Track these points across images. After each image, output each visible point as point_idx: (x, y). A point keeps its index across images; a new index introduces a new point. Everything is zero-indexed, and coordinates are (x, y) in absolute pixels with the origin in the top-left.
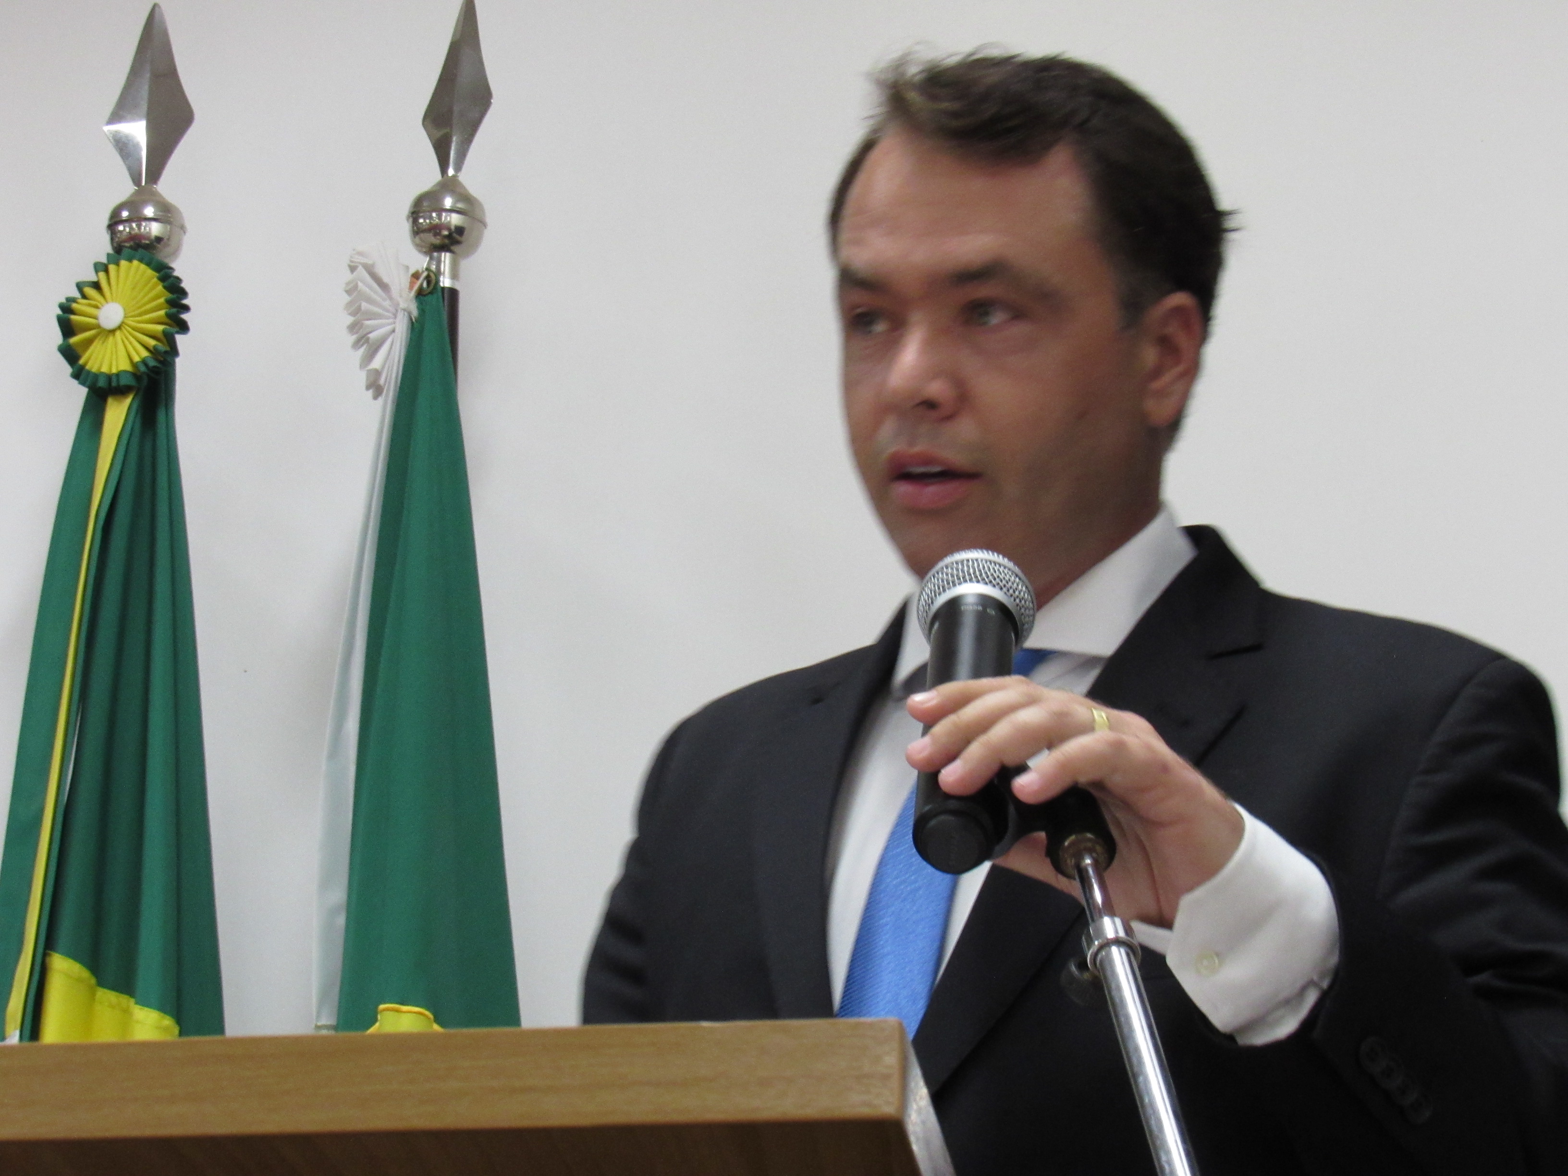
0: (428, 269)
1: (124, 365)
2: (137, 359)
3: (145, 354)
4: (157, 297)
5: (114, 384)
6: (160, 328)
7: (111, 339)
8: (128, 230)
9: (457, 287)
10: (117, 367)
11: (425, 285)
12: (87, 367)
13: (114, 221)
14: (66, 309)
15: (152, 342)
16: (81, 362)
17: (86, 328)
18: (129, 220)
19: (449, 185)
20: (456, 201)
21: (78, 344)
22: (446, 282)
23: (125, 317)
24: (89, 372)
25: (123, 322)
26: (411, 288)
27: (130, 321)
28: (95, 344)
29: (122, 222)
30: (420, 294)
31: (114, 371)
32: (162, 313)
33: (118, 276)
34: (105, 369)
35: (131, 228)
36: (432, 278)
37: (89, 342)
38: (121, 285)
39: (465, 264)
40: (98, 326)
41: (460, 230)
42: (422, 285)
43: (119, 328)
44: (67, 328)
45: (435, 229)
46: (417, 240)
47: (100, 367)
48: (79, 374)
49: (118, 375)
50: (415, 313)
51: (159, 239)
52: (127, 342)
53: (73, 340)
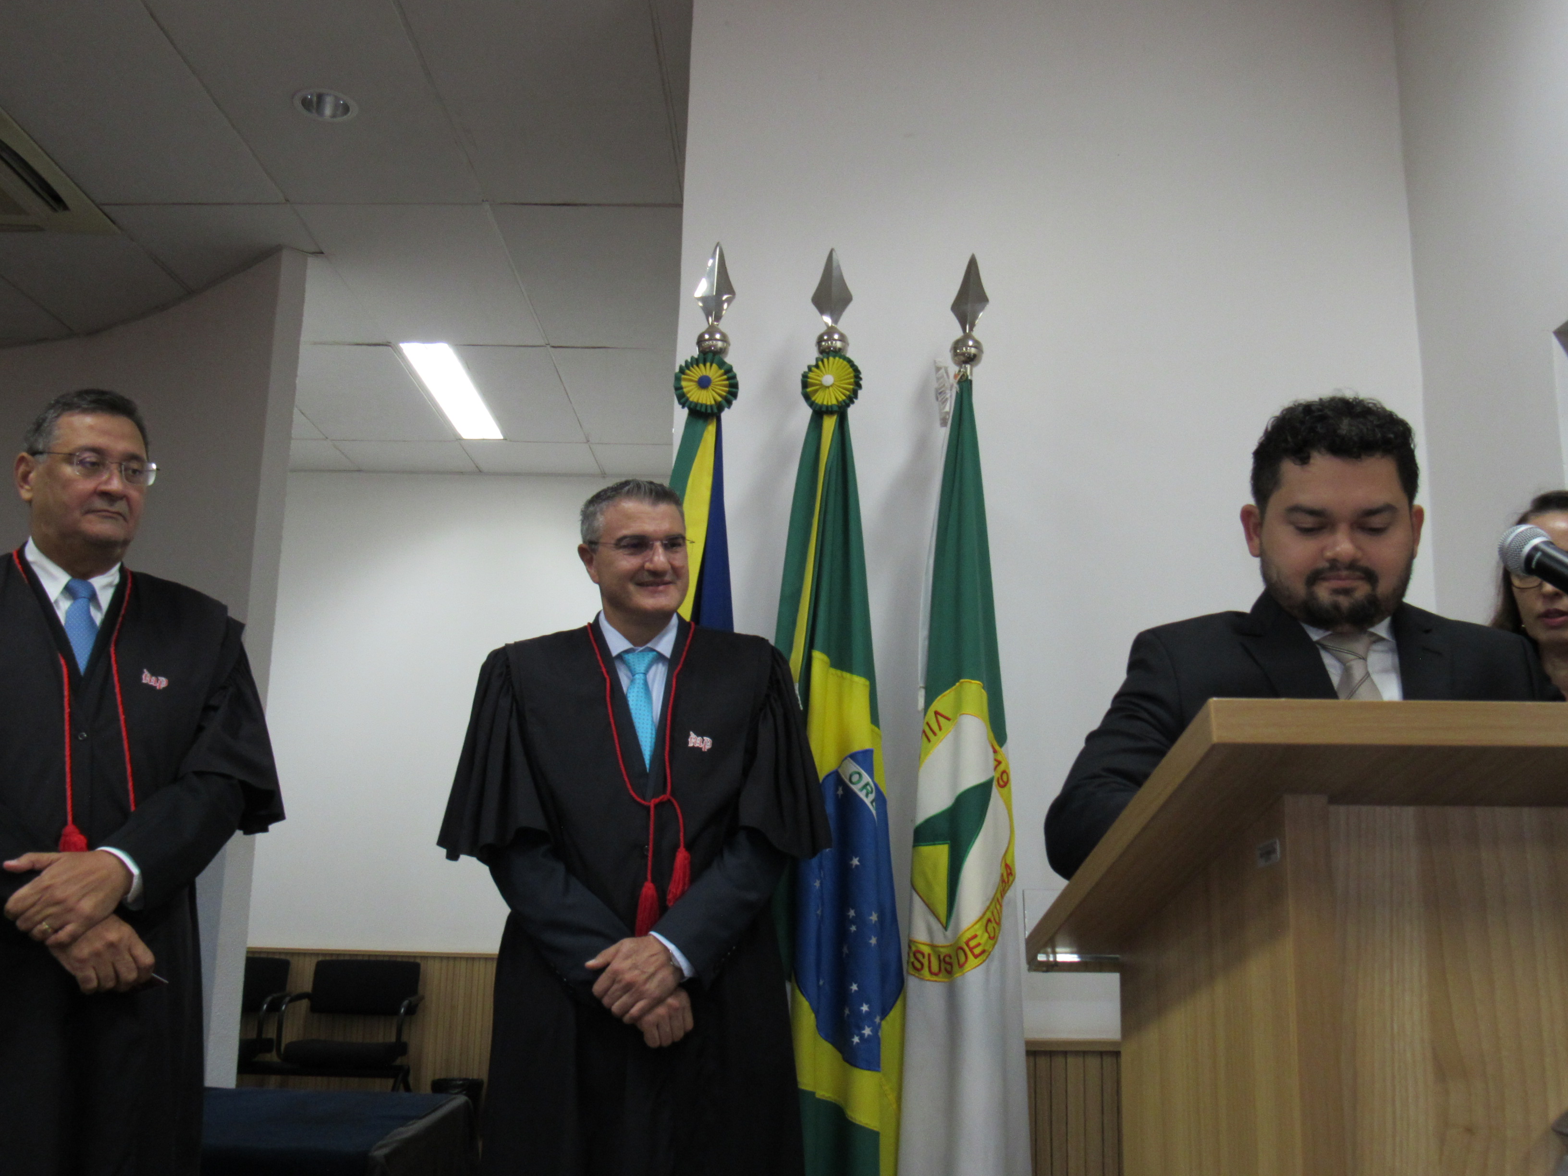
0: (961, 371)
1: (834, 402)
2: (840, 399)
3: (844, 398)
4: (849, 374)
5: (827, 410)
6: (851, 387)
7: (827, 390)
8: (827, 344)
9: (972, 379)
10: (831, 402)
11: (960, 377)
12: (817, 402)
13: (820, 340)
14: (805, 376)
15: (848, 393)
16: (813, 399)
17: (813, 385)
18: (826, 341)
19: (968, 337)
20: (974, 343)
21: (810, 392)
22: (968, 377)
23: (835, 381)
24: (817, 404)
25: (833, 384)
26: (955, 378)
27: (836, 383)
28: (819, 392)
29: (825, 341)
30: (958, 381)
31: (830, 404)
32: (852, 380)
33: (828, 363)
34: (825, 403)
35: (828, 344)
36: (963, 375)
37: (816, 391)
38: (830, 369)
39: (975, 370)
40: (818, 385)
41: (975, 356)
42: (958, 377)
43: (831, 386)
44: (805, 384)
45: (963, 354)
46: (956, 358)
47: (823, 402)
48: (812, 404)
49: (831, 406)
50: (958, 389)
51: (840, 349)
52: (835, 392)
53: (809, 390)
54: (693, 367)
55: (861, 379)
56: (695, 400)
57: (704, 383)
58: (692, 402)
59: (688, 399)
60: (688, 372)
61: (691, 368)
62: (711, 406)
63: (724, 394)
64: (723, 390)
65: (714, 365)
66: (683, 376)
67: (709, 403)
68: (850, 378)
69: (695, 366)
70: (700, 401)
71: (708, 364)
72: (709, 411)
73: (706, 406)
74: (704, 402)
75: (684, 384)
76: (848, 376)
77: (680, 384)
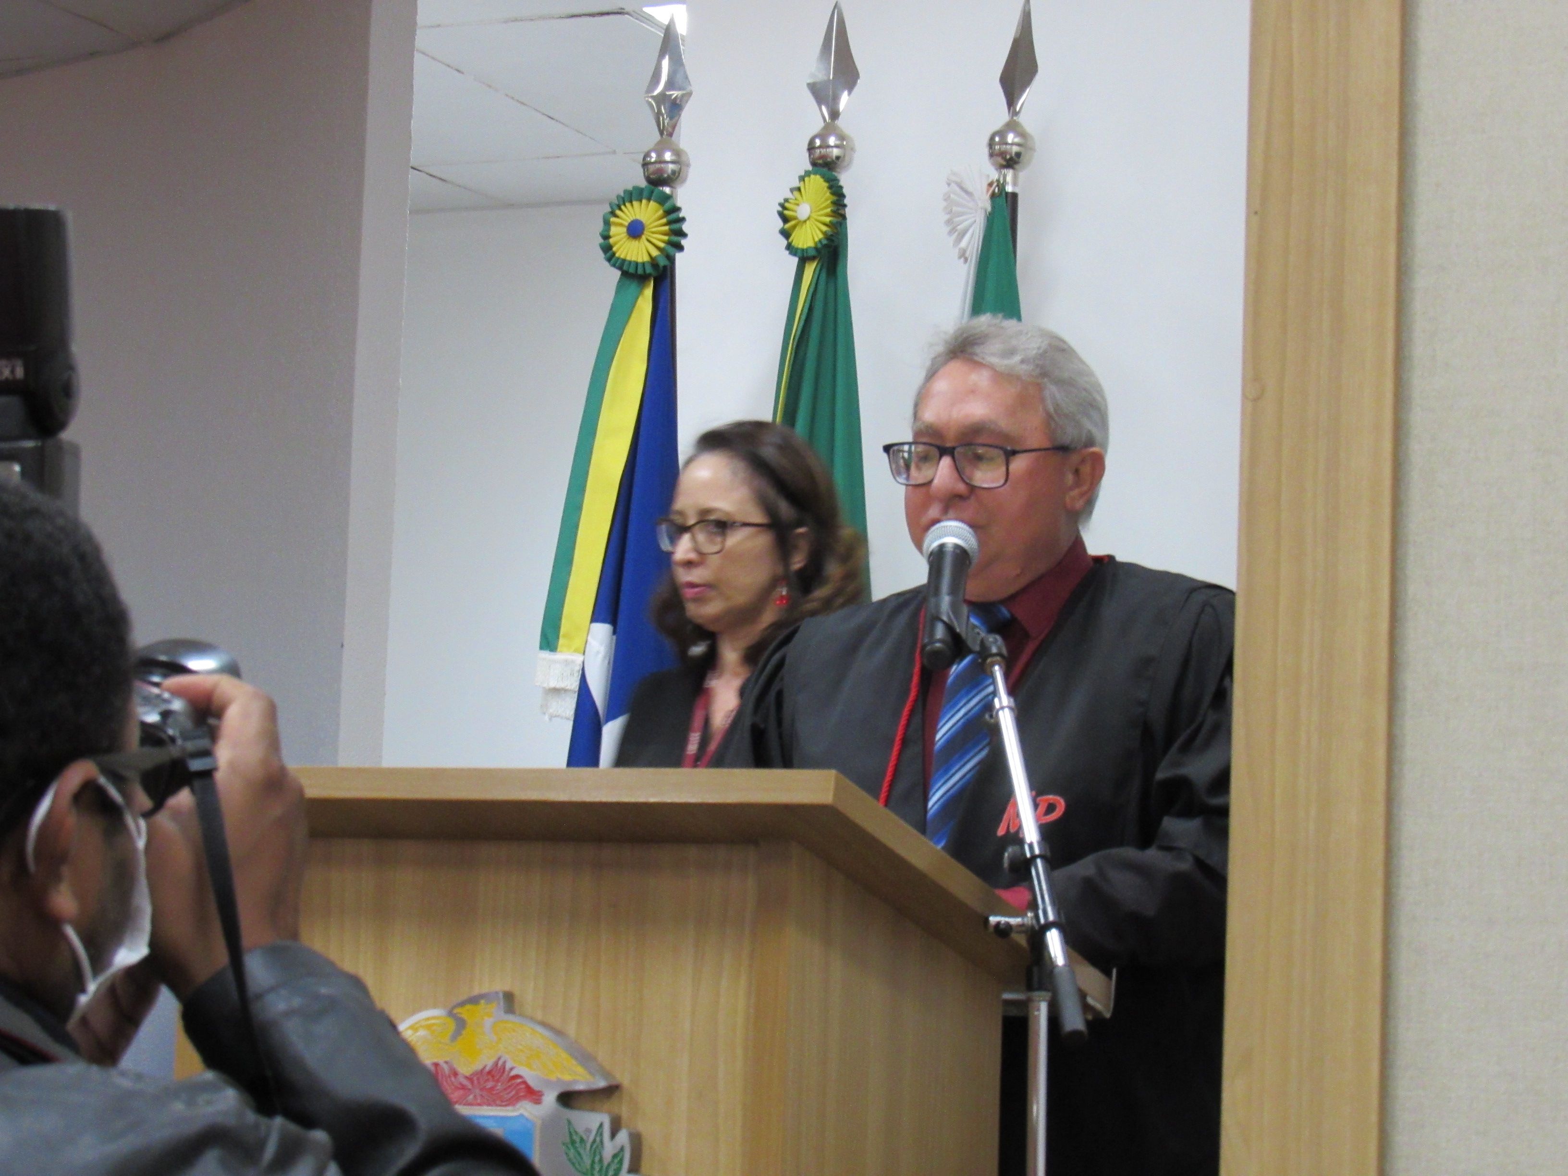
0: (998, 181)
1: (811, 244)
2: (819, 239)
3: (822, 235)
4: (829, 199)
5: (805, 255)
6: (830, 219)
7: (804, 226)
8: (819, 153)
9: (1017, 190)
11: (996, 190)
12: (797, 243)
13: (812, 145)
14: (784, 206)
15: (827, 229)
16: (793, 240)
17: (792, 218)
18: (819, 147)
19: (1012, 126)
20: (1016, 137)
21: (790, 228)
22: (1009, 189)
23: (812, 212)
24: (795, 247)
25: (810, 215)
26: (988, 191)
27: (813, 215)
28: (797, 229)
29: (816, 147)
30: (993, 196)
31: (808, 246)
32: (830, 209)
33: (810, 185)
34: (803, 245)
35: (821, 152)
36: (1001, 186)
37: (794, 227)
38: (810, 191)
39: (1022, 175)
40: (795, 218)
41: (1018, 155)
42: (994, 191)
43: (809, 218)
44: (783, 218)
45: (1002, 154)
46: (992, 161)
47: (800, 244)
48: (792, 248)
49: (807, 249)
50: (989, 209)
51: (835, 160)
52: (814, 229)
53: (788, 225)
54: (625, 205)
55: (845, 206)
56: (622, 256)
57: (635, 230)
58: (618, 258)
59: (614, 254)
60: (618, 212)
61: (623, 207)
62: (643, 264)
63: (662, 245)
64: (660, 240)
65: (652, 203)
66: (613, 219)
67: (640, 260)
68: (825, 208)
69: (628, 204)
70: (628, 258)
71: (644, 201)
72: (640, 271)
73: (637, 264)
74: (634, 259)
75: (614, 230)
76: (824, 205)
77: (609, 230)
